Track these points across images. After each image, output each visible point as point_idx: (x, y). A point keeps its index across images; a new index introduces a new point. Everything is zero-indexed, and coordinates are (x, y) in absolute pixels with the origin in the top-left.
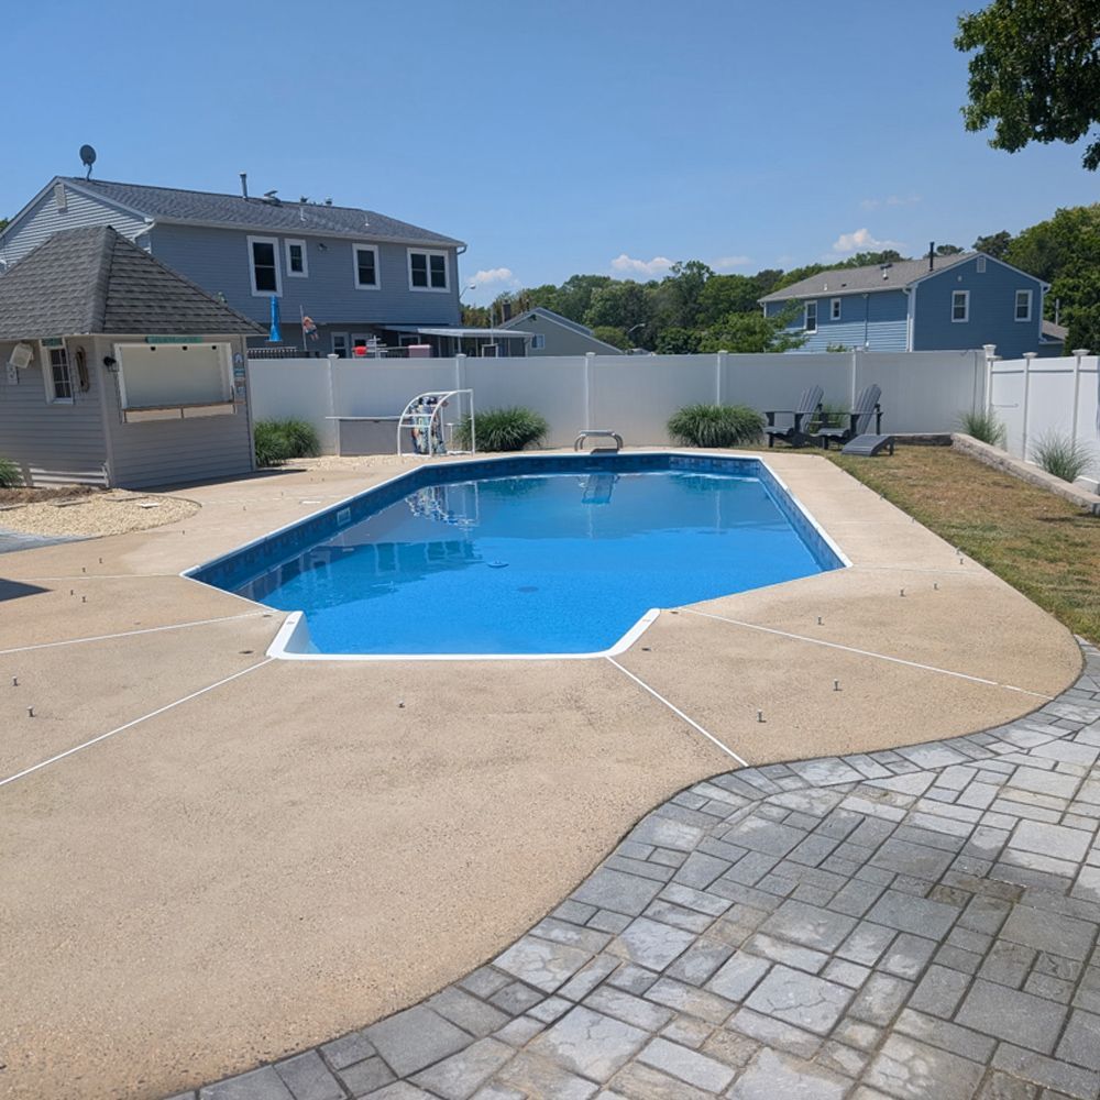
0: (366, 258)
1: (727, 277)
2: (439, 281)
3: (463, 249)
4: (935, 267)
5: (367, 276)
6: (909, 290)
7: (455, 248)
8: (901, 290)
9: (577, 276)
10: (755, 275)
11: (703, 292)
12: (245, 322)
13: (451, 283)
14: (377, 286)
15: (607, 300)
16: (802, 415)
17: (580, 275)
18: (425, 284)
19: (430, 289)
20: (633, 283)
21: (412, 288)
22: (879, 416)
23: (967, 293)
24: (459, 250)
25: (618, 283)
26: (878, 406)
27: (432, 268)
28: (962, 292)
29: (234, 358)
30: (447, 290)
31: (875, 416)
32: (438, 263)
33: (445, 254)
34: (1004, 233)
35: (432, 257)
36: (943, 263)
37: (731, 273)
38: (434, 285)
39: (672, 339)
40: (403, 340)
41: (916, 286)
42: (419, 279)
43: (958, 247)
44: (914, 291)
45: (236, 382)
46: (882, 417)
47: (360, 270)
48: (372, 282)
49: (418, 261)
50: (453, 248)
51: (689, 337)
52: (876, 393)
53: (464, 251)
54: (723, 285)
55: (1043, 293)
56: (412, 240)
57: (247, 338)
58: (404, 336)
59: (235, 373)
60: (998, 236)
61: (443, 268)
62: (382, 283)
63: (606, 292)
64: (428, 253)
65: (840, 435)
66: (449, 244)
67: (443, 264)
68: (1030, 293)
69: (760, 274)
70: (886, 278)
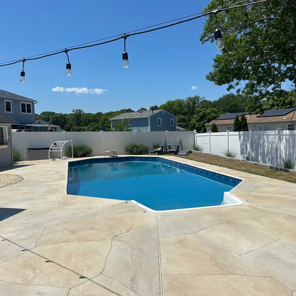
0: (8, 104)
1: (88, 114)
2: (29, 111)
3: (36, 102)
4: (153, 113)
5: (8, 109)
6: (148, 118)
7: (34, 102)
8: (147, 118)
9: (44, 112)
10: (96, 113)
11: (82, 117)
12: (12, 120)
13: (32, 112)
14: (11, 112)
15: (55, 118)
16: (163, 146)
17: (46, 112)
18: (25, 112)
19: (26, 113)
20: (62, 114)
21: (22, 113)
22: (182, 146)
23: (161, 119)
24: (35, 103)
25: (58, 114)
26: (182, 144)
27: (27, 107)
28: (160, 119)
29: (8, 131)
30: (31, 114)
31: (181, 146)
32: (29, 106)
33: (31, 104)
34: (156, 106)
35: (27, 104)
36: (155, 112)
37: (90, 113)
38: (28, 112)
39: (76, 129)
40: (19, 127)
41: (150, 117)
42: (23, 111)
43: (145, 108)
44: (149, 118)
45: (8, 138)
46: (183, 147)
47: (6, 107)
48: (10, 110)
49: (23, 105)
50: (33, 102)
51: (80, 129)
52: (181, 141)
53: (37, 103)
54: (87, 116)
55: (176, 119)
56: (22, 99)
57: (12, 125)
58: (20, 126)
59: (8, 135)
60: (155, 106)
61: (30, 108)
62: (13, 111)
63: (54, 116)
64: (26, 103)
65: (175, 151)
66: (32, 101)
67: (30, 106)
68: (173, 119)
69: (97, 113)
70: (142, 115)
